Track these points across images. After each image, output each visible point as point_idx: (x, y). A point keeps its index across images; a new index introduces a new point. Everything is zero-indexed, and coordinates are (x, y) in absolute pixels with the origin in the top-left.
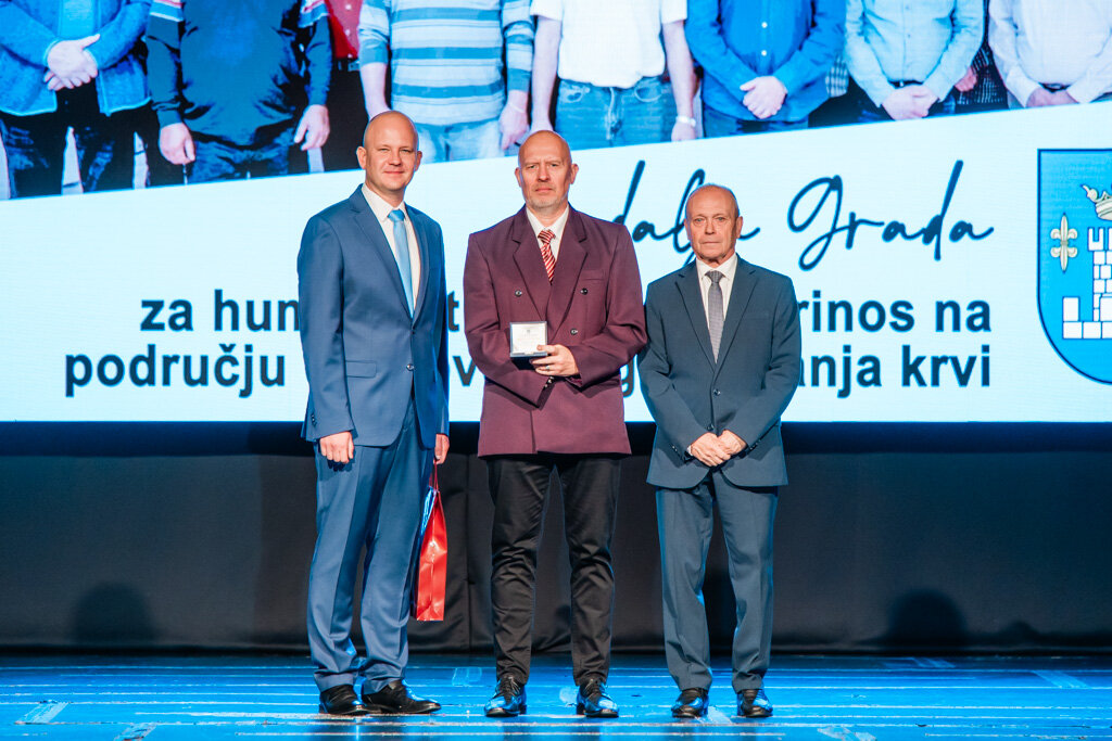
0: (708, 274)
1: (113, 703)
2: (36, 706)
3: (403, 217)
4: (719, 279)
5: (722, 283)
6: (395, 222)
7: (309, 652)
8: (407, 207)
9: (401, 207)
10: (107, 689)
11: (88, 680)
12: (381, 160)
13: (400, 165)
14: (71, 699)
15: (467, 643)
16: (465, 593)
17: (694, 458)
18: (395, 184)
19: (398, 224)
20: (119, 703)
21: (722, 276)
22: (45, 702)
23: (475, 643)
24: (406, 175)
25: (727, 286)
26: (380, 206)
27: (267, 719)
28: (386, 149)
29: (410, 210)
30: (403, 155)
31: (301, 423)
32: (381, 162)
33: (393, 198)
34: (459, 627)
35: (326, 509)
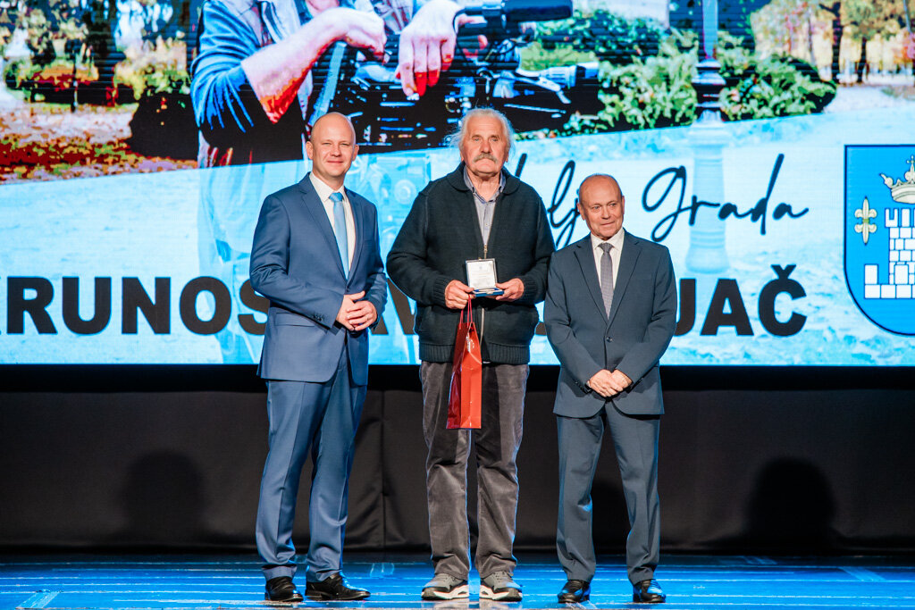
0: (600, 246)
1: (96, 592)
2: (32, 594)
3: (342, 198)
4: (610, 249)
5: (612, 253)
6: (335, 202)
7: (256, 551)
8: (346, 190)
9: (341, 190)
10: (90, 581)
11: (75, 574)
12: (324, 151)
13: (339, 156)
14: (61, 589)
15: (382, 544)
16: (381, 502)
17: (592, 390)
18: (336, 172)
19: (338, 204)
20: (100, 592)
21: (612, 247)
22: (40, 591)
23: (389, 543)
24: (345, 164)
25: (616, 255)
26: (323, 189)
27: (221, 605)
28: (328, 143)
29: (348, 193)
30: (342, 147)
31: (257, 365)
32: (324, 153)
33: (335, 183)
34: (376, 530)
35: (275, 433)
